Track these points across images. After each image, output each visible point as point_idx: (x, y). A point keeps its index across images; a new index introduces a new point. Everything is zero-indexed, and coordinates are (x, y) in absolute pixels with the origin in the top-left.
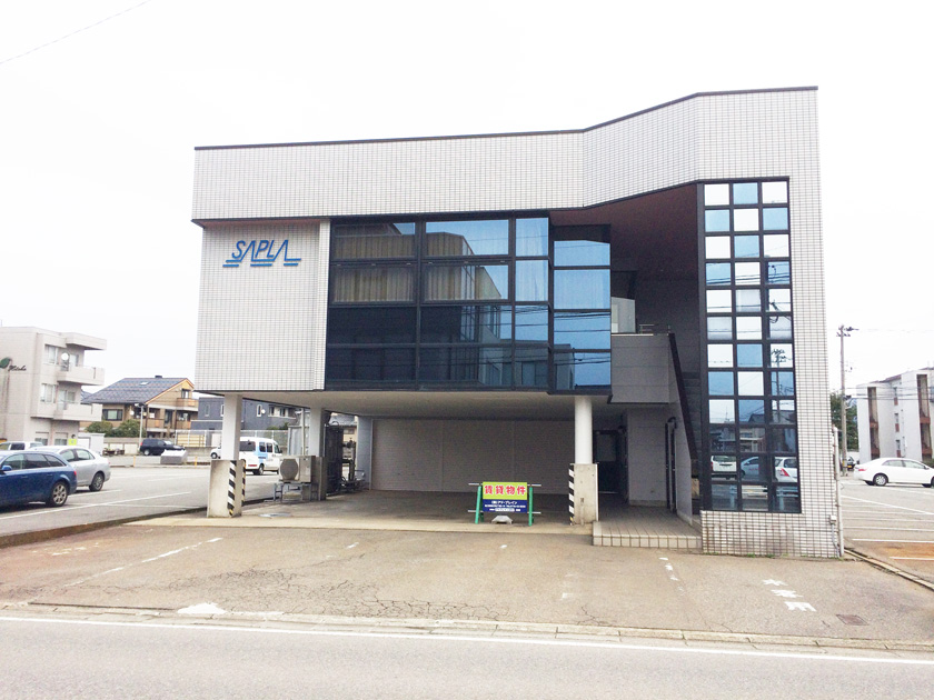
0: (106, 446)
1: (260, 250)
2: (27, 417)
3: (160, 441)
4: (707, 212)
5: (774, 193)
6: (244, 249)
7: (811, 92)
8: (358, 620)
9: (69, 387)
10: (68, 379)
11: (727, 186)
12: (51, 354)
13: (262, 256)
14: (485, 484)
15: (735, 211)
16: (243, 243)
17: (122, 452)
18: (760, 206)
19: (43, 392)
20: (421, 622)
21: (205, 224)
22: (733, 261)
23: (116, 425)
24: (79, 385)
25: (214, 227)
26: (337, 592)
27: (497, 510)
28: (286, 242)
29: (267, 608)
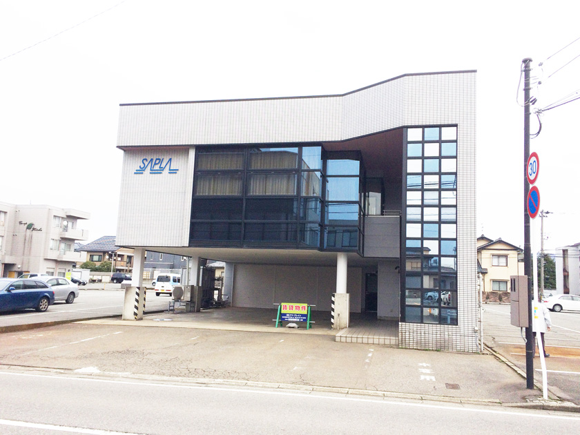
0: (91, 277)
1: (155, 164)
2: (42, 259)
3: (123, 275)
4: (409, 145)
5: (448, 134)
6: (146, 163)
7: (473, 74)
8: (172, 378)
9: (68, 241)
10: (66, 237)
11: (421, 129)
12: (57, 221)
13: (157, 167)
14: (283, 304)
15: (425, 144)
16: (146, 160)
17: (100, 281)
18: (440, 142)
19: (52, 244)
20: (206, 380)
21: (125, 149)
22: (423, 174)
23: (98, 264)
24: (73, 240)
25: (130, 150)
26: (167, 363)
27: (289, 320)
28: (170, 159)
29: (124, 370)
